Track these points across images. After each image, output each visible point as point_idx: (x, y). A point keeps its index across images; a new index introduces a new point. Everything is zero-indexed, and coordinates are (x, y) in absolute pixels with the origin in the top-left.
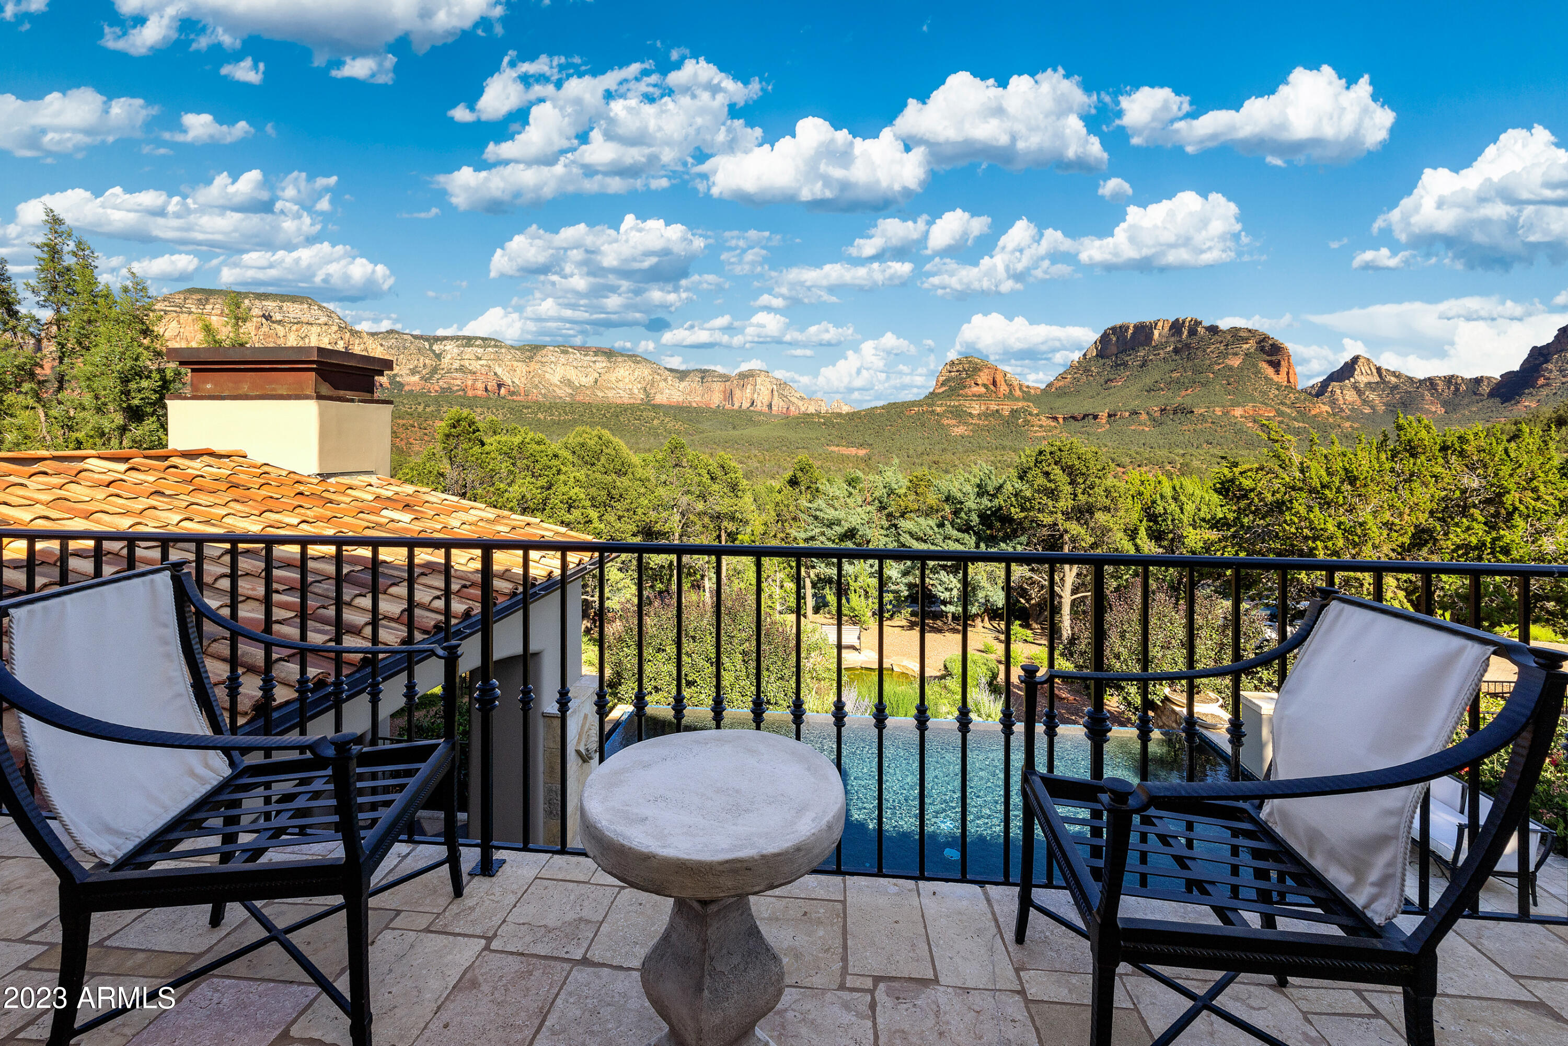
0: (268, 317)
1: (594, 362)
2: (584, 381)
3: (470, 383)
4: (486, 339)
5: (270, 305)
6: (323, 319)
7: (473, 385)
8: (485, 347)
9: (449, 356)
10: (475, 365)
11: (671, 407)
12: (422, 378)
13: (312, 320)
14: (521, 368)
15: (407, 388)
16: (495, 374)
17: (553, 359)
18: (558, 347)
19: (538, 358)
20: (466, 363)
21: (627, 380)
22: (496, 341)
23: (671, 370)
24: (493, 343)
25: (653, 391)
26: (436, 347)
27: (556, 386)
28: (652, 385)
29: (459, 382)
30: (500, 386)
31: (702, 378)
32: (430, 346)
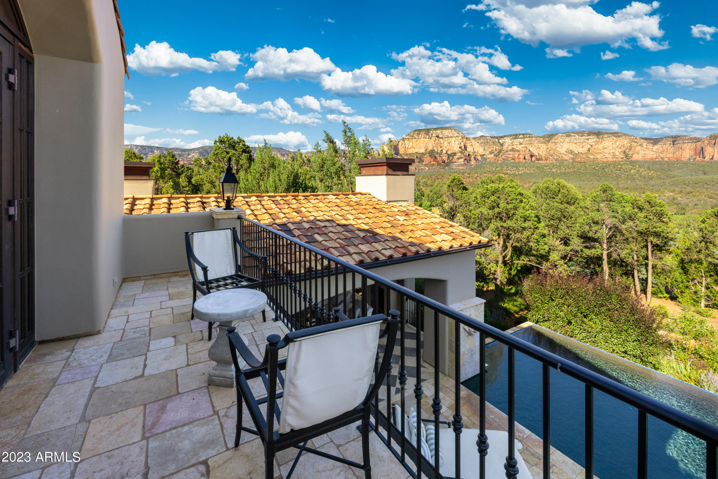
0: (438, 137)
1: (588, 139)
2: (581, 150)
3: (516, 156)
4: (525, 134)
5: (439, 132)
6: (456, 135)
7: (518, 157)
8: (524, 138)
9: (507, 144)
10: (519, 147)
11: (645, 162)
12: (495, 155)
13: (452, 136)
14: (543, 147)
15: (488, 160)
16: (529, 151)
17: (562, 140)
18: (565, 133)
19: (553, 140)
20: (515, 147)
21: (611, 148)
22: (530, 134)
23: (646, 139)
24: (528, 136)
25: (631, 153)
26: (501, 141)
27: (563, 154)
28: (630, 149)
29: (511, 156)
30: (532, 156)
31: (674, 142)
32: (498, 141)
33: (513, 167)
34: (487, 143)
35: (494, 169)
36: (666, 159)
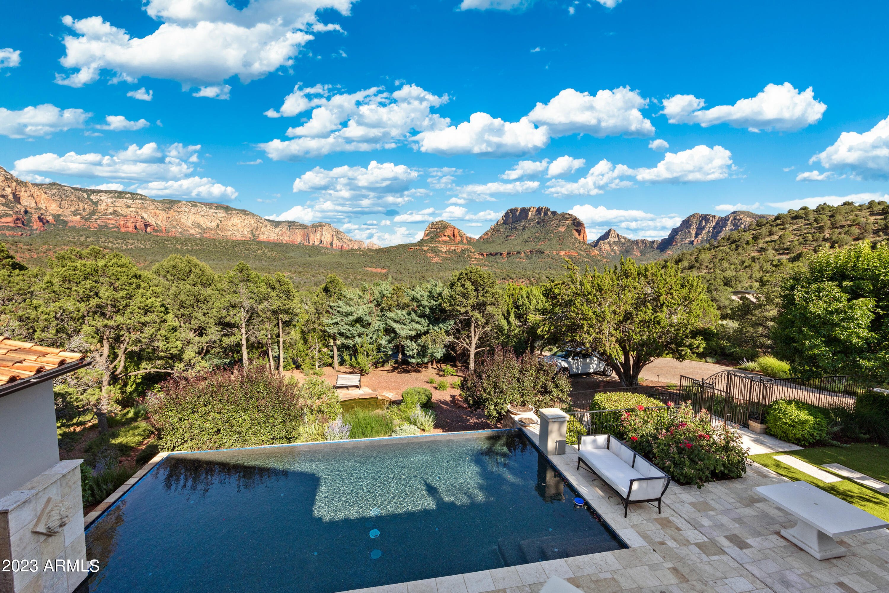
1: (216, 213)
2: (209, 225)
3: (122, 223)
4: (134, 194)
7: (125, 225)
8: (133, 199)
9: (104, 204)
10: (126, 211)
11: (269, 243)
12: (82, 218)
14: (162, 215)
15: (70, 225)
16: (142, 218)
17: (186, 210)
18: (190, 202)
19: (175, 208)
20: (119, 210)
21: (239, 225)
22: (142, 195)
23: (269, 221)
24: (139, 197)
25: (257, 233)
26: (93, 197)
27: (189, 227)
28: (257, 229)
29: (113, 222)
30: (146, 226)
31: (290, 226)
32: (89, 196)
33: (117, 238)
34: (67, 196)
35: (82, 239)
36: (285, 242)
